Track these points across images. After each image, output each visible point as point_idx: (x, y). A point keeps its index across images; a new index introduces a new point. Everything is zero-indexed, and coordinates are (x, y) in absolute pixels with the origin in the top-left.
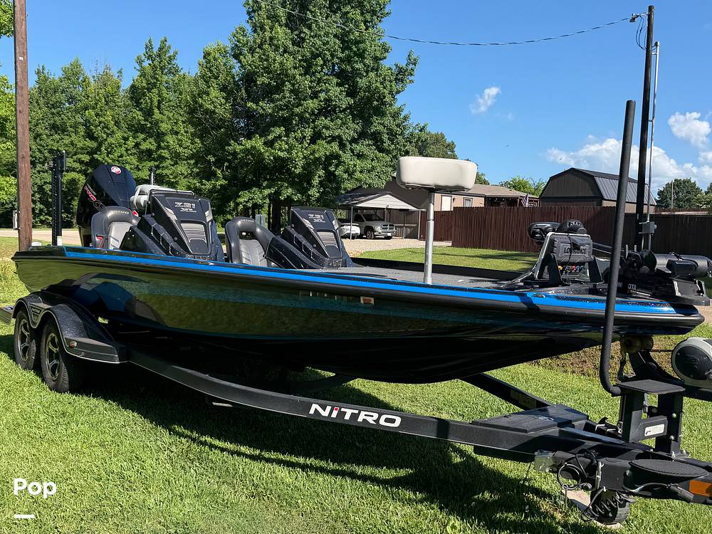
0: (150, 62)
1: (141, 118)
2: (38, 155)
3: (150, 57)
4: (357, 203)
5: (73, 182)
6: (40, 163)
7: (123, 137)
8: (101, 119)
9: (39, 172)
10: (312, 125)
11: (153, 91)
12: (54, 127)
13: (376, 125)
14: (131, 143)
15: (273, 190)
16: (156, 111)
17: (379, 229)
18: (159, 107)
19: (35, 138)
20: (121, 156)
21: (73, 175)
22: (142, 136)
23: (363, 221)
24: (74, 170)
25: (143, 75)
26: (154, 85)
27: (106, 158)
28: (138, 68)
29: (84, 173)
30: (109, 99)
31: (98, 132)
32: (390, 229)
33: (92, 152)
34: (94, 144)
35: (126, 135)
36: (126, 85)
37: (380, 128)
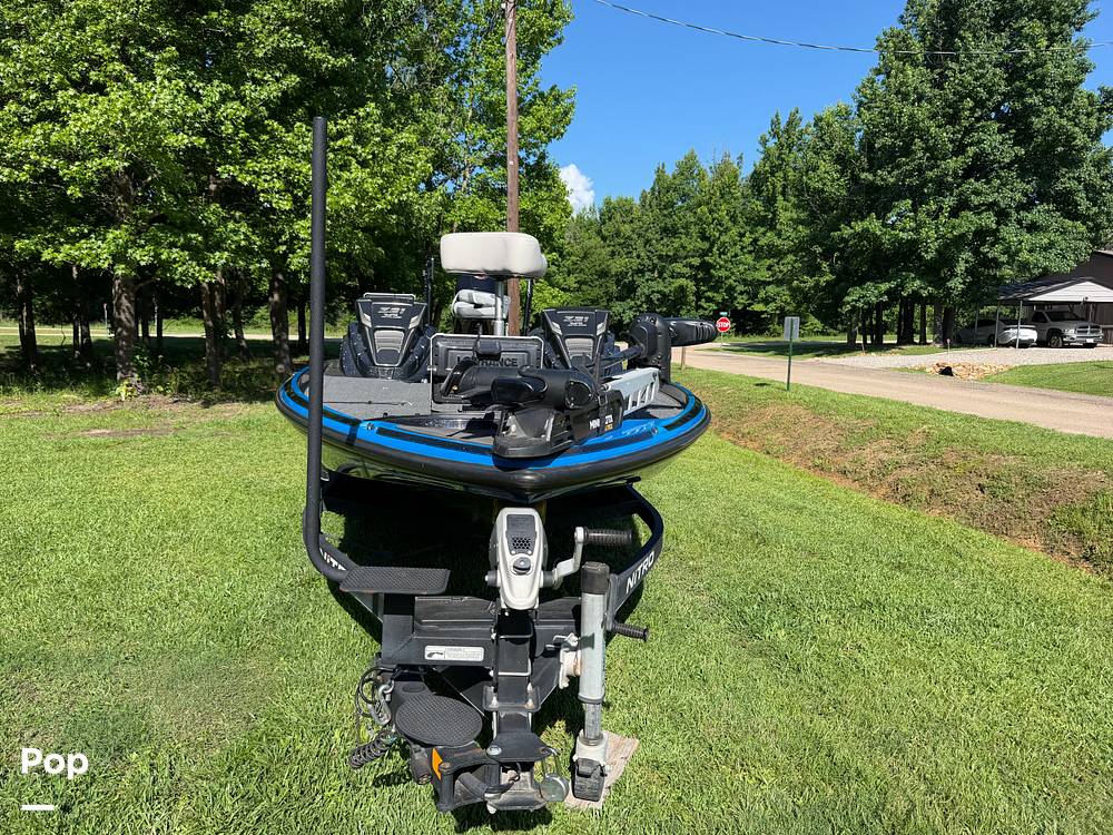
0: (776, 140)
1: (760, 208)
2: (647, 262)
3: (776, 135)
4: (1030, 296)
5: (682, 289)
6: (649, 270)
7: (739, 233)
8: (715, 215)
9: (647, 280)
10: (956, 192)
11: (777, 174)
12: (665, 230)
13: (1066, 182)
14: (747, 240)
15: (893, 284)
16: (780, 198)
17: (1071, 332)
18: (784, 193)
19: (646, 244)
20: (736, 255)
21: (682, 281)
22: (762, 230)
23: (1046, 321)
24: (682, 275)
25: (767, 157)
26: (779, 167)
27: (718, 260)
28: (762, 149)
29: (694, 278)
30: (725, 192)
31: (712, 231)
32: (1092, 332)
33: (705, 253)
34: (706, 245)
35: (742, 231)
36: (746, 172)
37: (1073, 184)
